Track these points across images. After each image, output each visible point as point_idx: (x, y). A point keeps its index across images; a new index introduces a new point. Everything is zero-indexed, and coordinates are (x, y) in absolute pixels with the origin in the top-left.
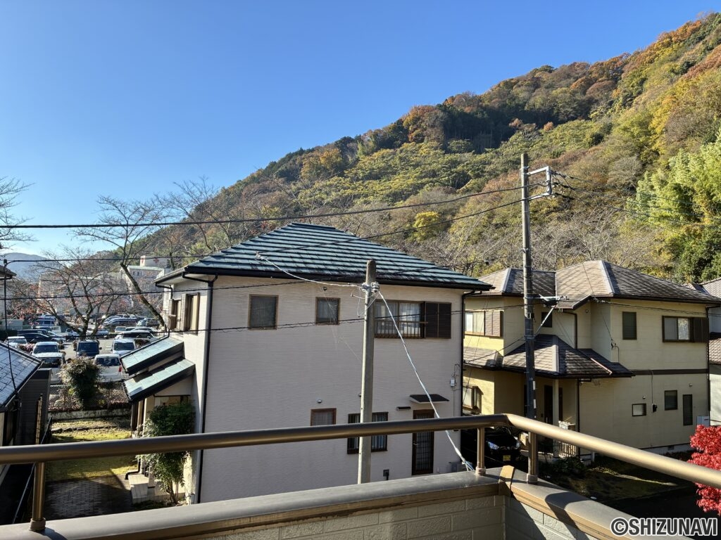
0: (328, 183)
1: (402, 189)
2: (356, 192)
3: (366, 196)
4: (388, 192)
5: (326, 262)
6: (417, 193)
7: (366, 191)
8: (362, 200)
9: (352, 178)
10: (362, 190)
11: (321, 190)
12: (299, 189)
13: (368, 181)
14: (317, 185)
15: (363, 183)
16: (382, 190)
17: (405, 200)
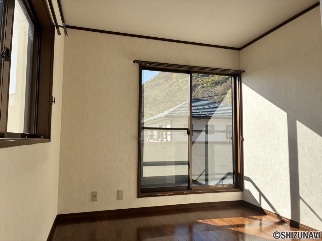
0: (185, 80)
1: (219, 80)
2: (198, 83)
3: (203, 84)
4: (213, 82)
5: (208, 112)
6: (227, 81)
7: (202, 82)
8: (201, 86)
9: (195, 77)
10: (201, 82)
11: (182, 83)
12: (173, 83)
13: (203, 78)
14: (180, 81)
15: (201, 78)
16: (210, 81)
17: (221, 85)
